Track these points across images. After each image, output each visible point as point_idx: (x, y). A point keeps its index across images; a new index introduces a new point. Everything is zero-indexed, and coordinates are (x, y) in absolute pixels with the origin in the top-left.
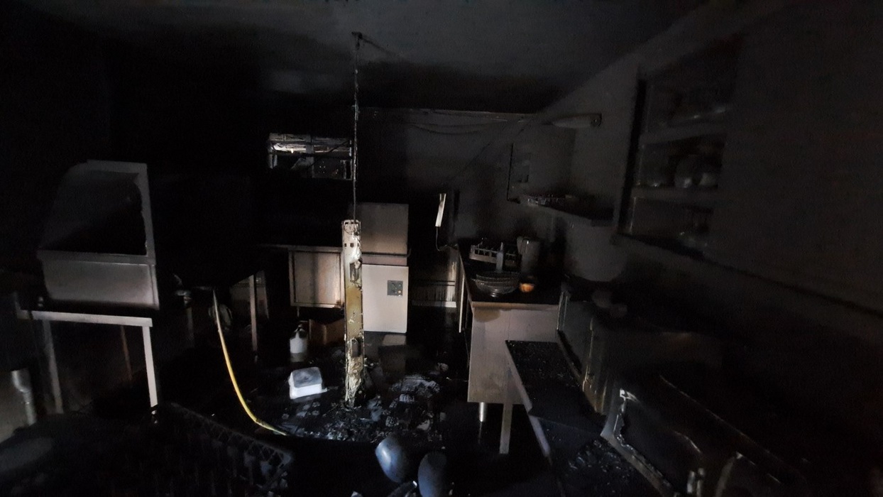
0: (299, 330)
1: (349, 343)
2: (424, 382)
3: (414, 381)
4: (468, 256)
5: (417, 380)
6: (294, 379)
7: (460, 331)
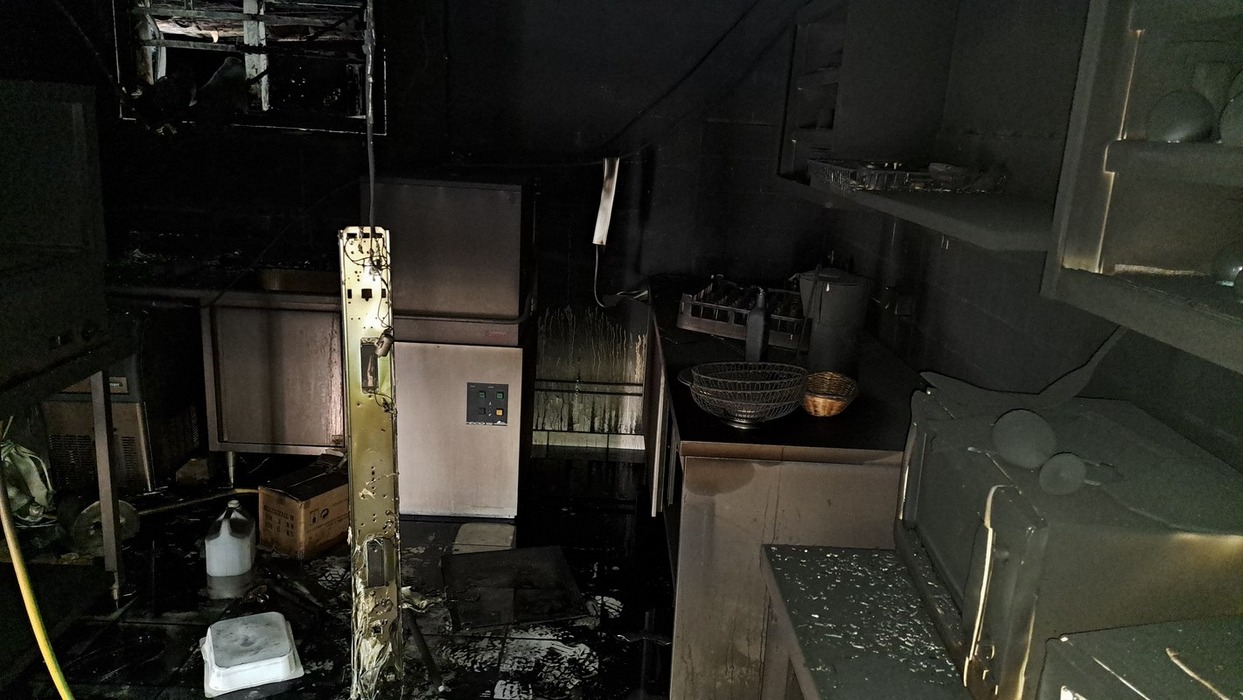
0: (228, 516)
1: (361, 549)
2: (559, 646)
3: (533, 643)
4: (675, 321)
5: (540, 641)
6: (215, 647)
7: (654, 514)
